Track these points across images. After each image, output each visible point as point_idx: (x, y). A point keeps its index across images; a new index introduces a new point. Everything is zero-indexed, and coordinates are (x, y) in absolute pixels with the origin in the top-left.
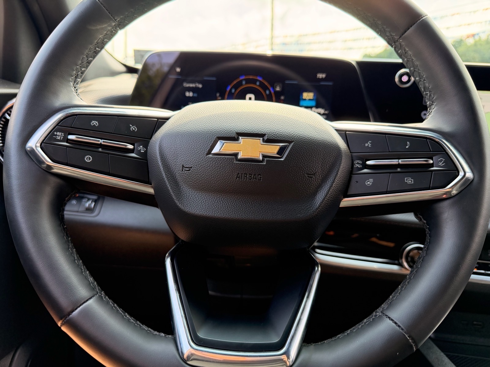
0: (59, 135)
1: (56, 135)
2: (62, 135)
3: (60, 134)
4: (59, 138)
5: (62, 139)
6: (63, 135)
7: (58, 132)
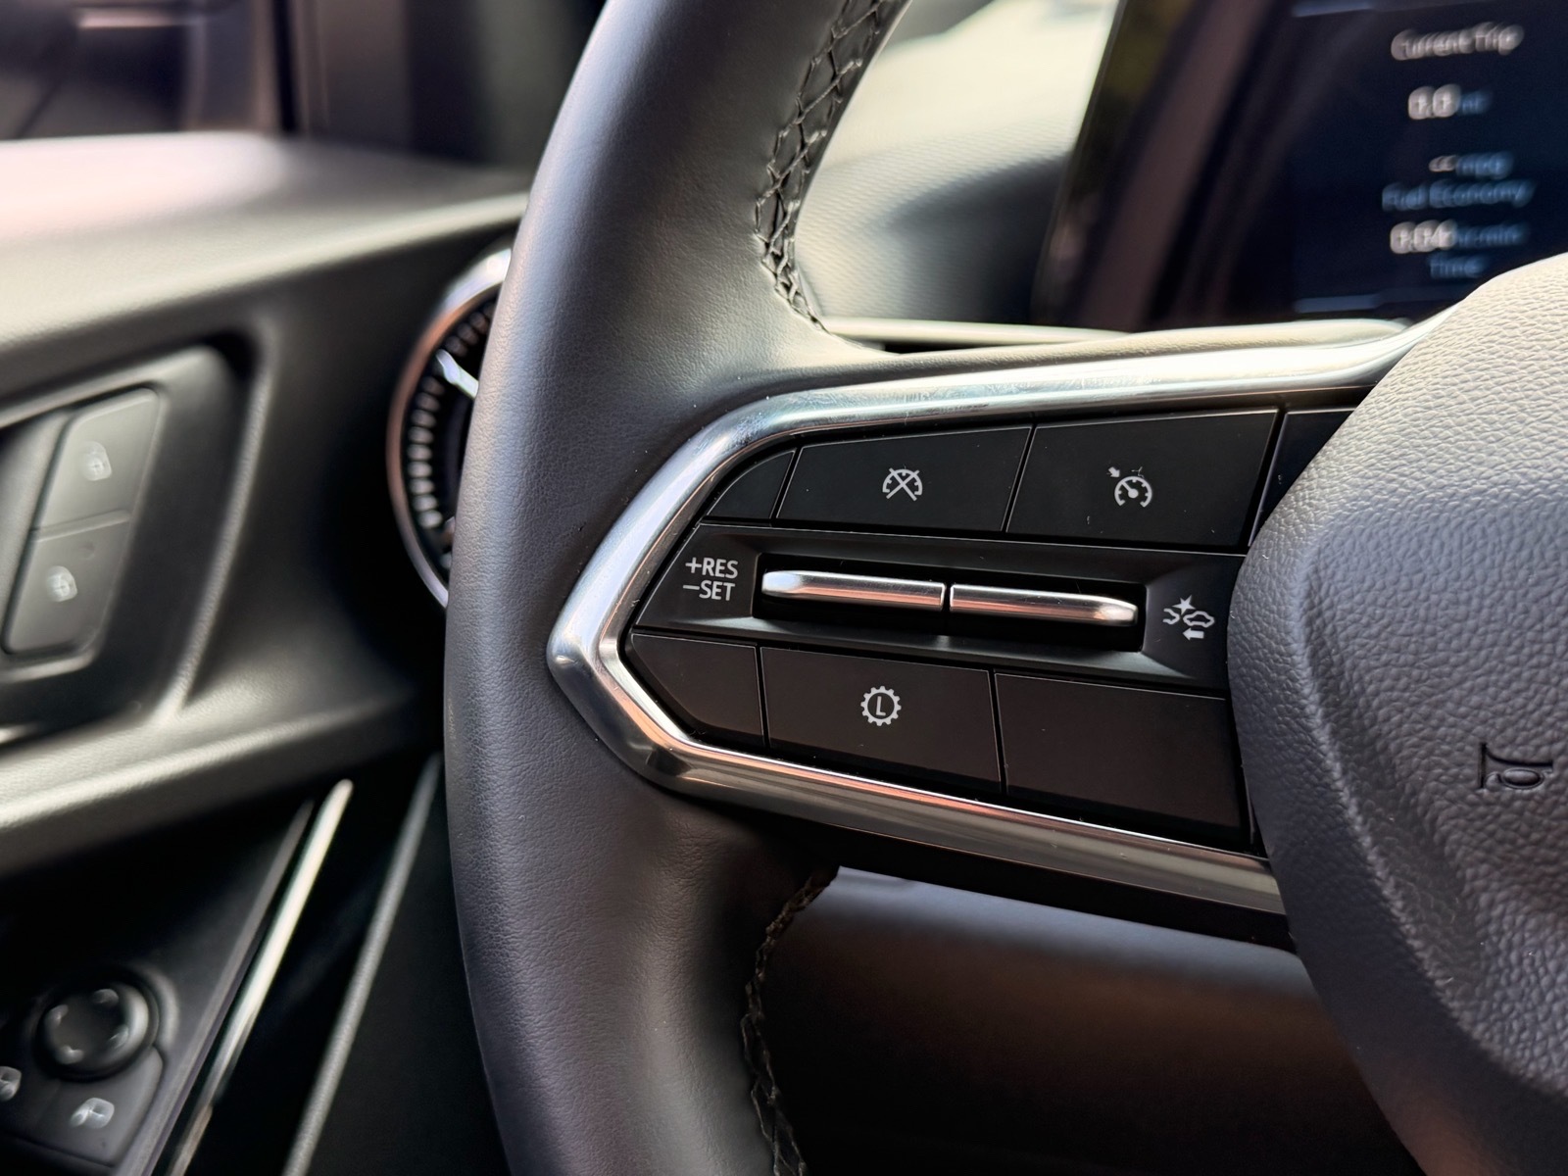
0: (715, 575)
1: (698, 577)
2: (727, 571)
3: (719, 567)
4: (713, 594)
5: (728, 598)
6: (736, 573)
7: (706, 560)
